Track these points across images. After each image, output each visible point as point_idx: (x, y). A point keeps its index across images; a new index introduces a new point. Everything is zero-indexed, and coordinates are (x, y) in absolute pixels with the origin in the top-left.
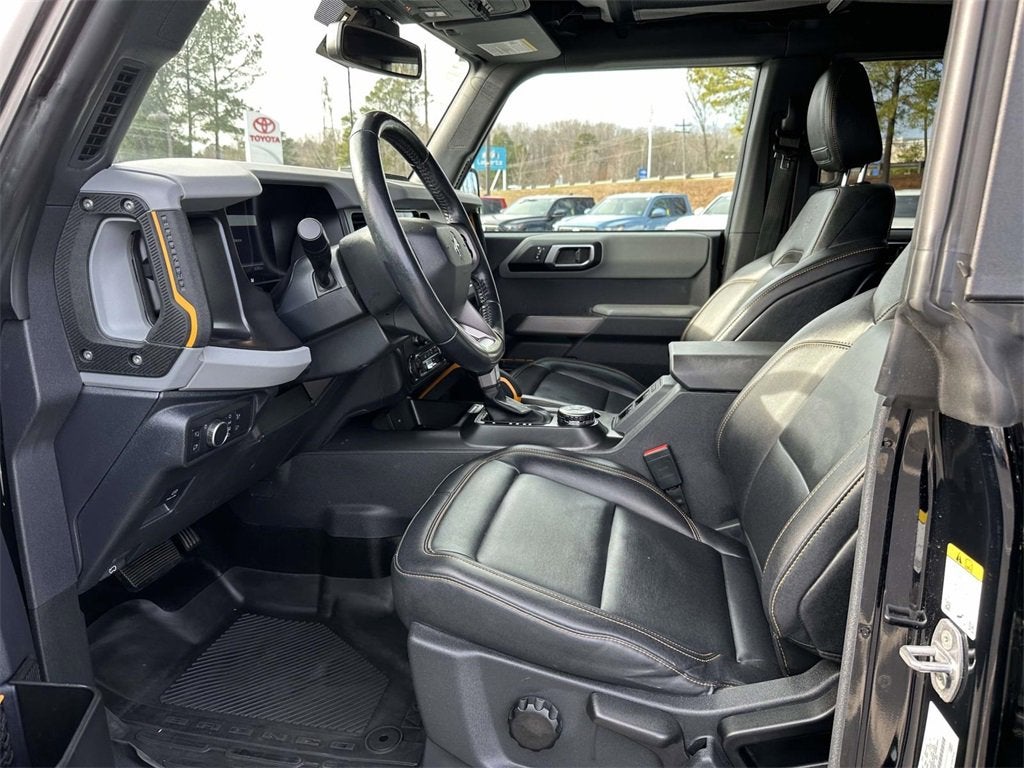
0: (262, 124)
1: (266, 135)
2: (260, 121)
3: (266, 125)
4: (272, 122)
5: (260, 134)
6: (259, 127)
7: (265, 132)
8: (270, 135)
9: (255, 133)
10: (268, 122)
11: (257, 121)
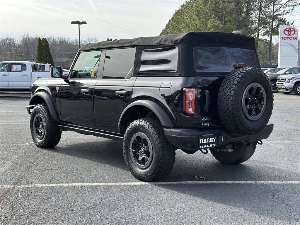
0: (288, 31)
1: (290, 36)
2: (288, 30)
3: (291, 31)
4: (294, 30)
5: (286, 36)
6: (287, 33)
7: (289, 35)
8: (292, 36)
9: (284, 36)
10: (292, 29)
11: (286, 30)
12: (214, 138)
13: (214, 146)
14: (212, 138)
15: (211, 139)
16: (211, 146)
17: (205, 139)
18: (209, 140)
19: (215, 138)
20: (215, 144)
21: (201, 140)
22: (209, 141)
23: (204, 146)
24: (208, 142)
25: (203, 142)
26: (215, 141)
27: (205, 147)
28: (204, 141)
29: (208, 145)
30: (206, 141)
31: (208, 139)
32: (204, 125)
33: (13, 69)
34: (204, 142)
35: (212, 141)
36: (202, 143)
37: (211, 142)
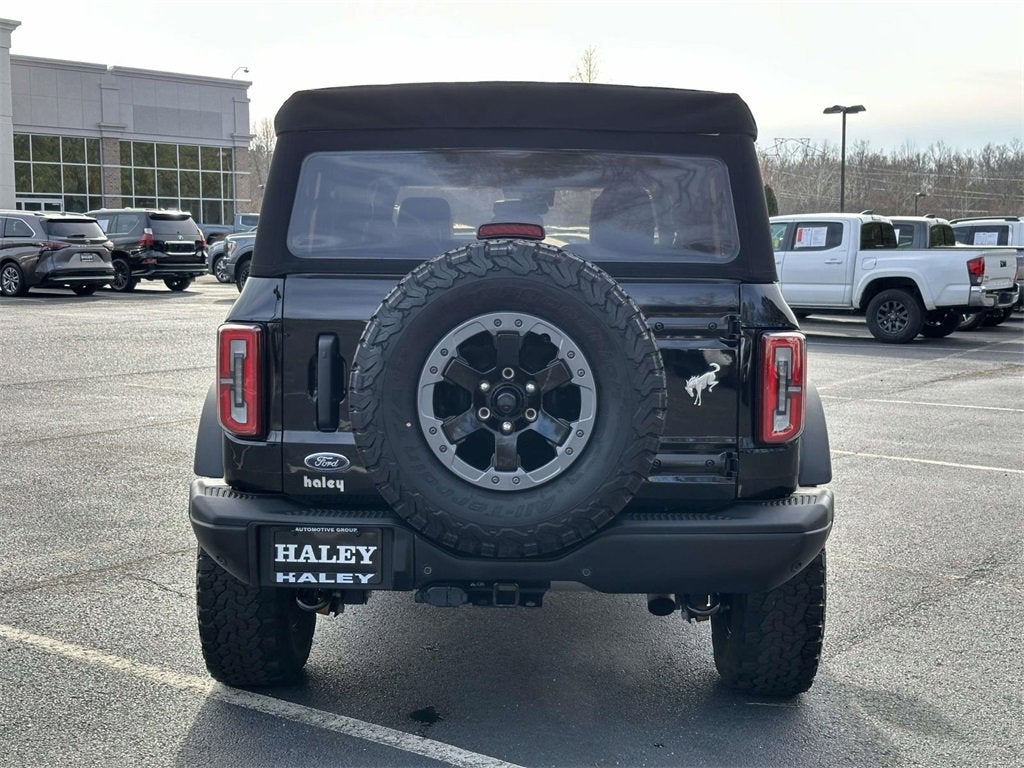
12: (362, 549)
13: (365, 581)
14: (353, 549)
15: (342, 549)
17: (308, 548)
18: (334, 552)
19: (373, 549)
20: (370, 576)
21: (280, 547)
22: (330, 558)
24: (324, 559)
25: (298, 557)
26: (366, 561)
27: (305, 582)
28: (303, 555)
29: (323, 575)
30: (311, 555)
31: (324, 549)
32: (317, 483)
33: (800, 240)
34: (302, 560)
35: (353, 561)
36: (292, 559)
37: (342, 560)
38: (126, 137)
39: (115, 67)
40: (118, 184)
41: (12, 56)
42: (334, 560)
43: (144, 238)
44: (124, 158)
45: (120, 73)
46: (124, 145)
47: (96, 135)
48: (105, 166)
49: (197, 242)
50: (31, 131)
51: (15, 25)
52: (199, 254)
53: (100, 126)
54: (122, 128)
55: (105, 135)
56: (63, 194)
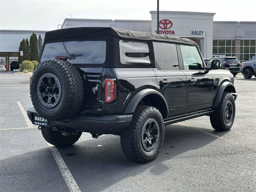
13: (46, 125)
16: (43, 124)
17: (39, 118)
21: (35, 117)
23: (37, 123)
24: (41, 120)
25: (37, 119)
29: (40, 123)
30: (39, 119)
31: (41, 118)
35: (44, 121)
37: (43, 121)
38: (242, 39)
39: (240, 22)
40: (239, 51)
41: (213, 21)
42: (42, 121)
43: (223, 64)
44: (241, 44)
45: (242, 23)
46: (242, 41)
47: (234, 39)
48: (236, 46)
49: (237, 64)
50: (218, 39)
51: (214, 14)
52: (238, 67)
53: (235, 37)
54: (241, 37)
55: (237, 39)
56: (225, 54)
